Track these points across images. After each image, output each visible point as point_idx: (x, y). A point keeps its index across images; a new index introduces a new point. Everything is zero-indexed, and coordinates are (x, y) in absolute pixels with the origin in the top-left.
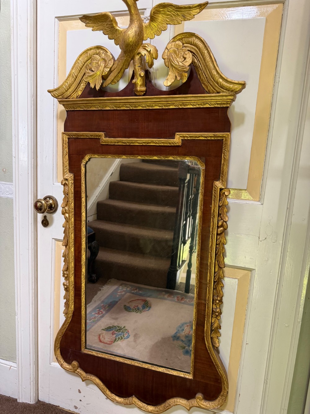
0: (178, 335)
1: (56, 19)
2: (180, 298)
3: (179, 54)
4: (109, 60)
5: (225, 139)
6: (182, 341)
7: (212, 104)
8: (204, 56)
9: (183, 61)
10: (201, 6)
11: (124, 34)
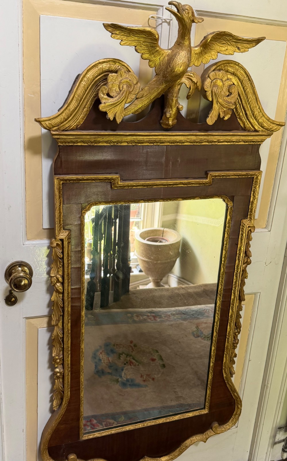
3: (223, 87)
4: (135, 83)
5: (256, 177)
6: (109, 373)
7: (247, 142)
8: (247, 90)
9: (228, 96)
10: (258, 41)
11: (166, 58)
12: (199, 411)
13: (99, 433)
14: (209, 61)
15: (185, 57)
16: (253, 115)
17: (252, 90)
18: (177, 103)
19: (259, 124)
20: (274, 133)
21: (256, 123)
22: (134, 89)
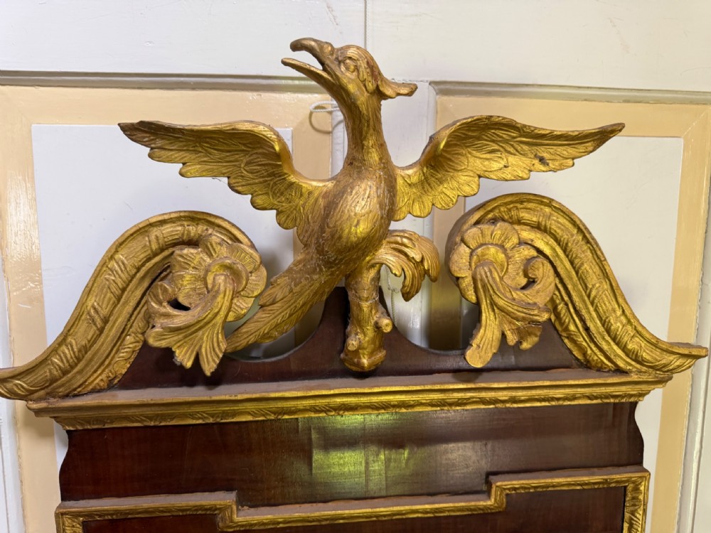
3: (508, 265)
4: (249, 270)
5: (631, 485)
7: (596, 398)
8: (582, 268)
9: (524, 288)
10: (602, 136)
11: (321, 202)
14: (455, 200)
15: (368, 197)
16: (608, 331)
17: (597, 268)
18: (373, 312)
19: (627, 355)
20: (674, 375)
21: (619, 352)
22: (249, 285)
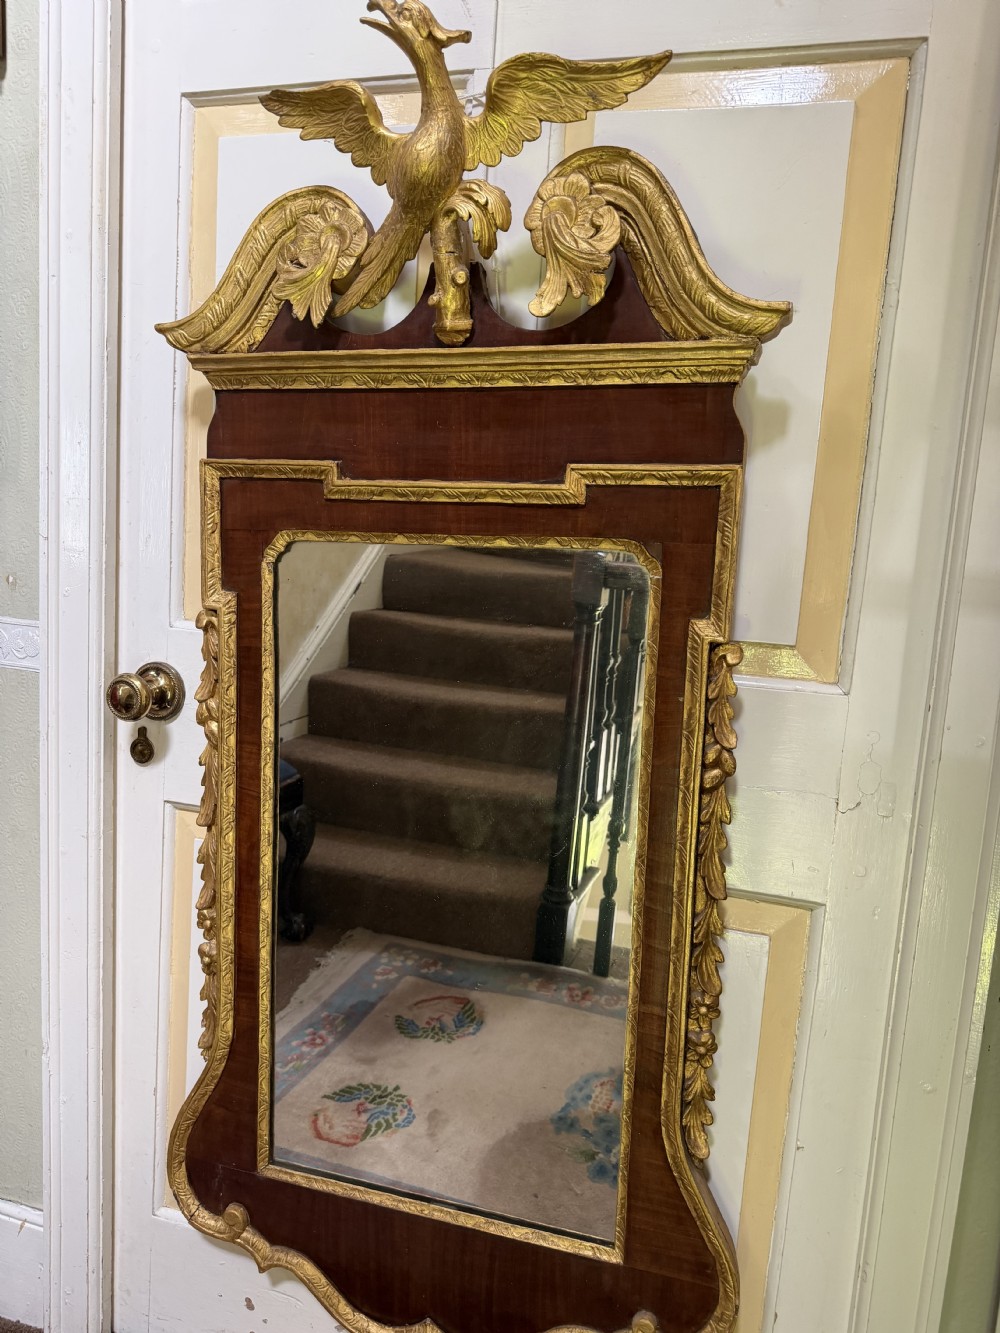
0: (573, 1113)
1: (186, 102)
2: (580, 994)
3: (578, 215)
4: (354, 232)
5: (726, 484)
6: (586, 1133)
7: (684, 375)
9: (592, 237)
10: (648, 66)
11: (401, 151)
12: (594, 1245)
13: (306, 1177)
14: (520, 146)
16: (684, 288)
17: (673, 218)
19: (704, 314)
21: (695, 310)
22: (352, 245)
